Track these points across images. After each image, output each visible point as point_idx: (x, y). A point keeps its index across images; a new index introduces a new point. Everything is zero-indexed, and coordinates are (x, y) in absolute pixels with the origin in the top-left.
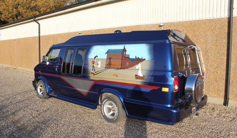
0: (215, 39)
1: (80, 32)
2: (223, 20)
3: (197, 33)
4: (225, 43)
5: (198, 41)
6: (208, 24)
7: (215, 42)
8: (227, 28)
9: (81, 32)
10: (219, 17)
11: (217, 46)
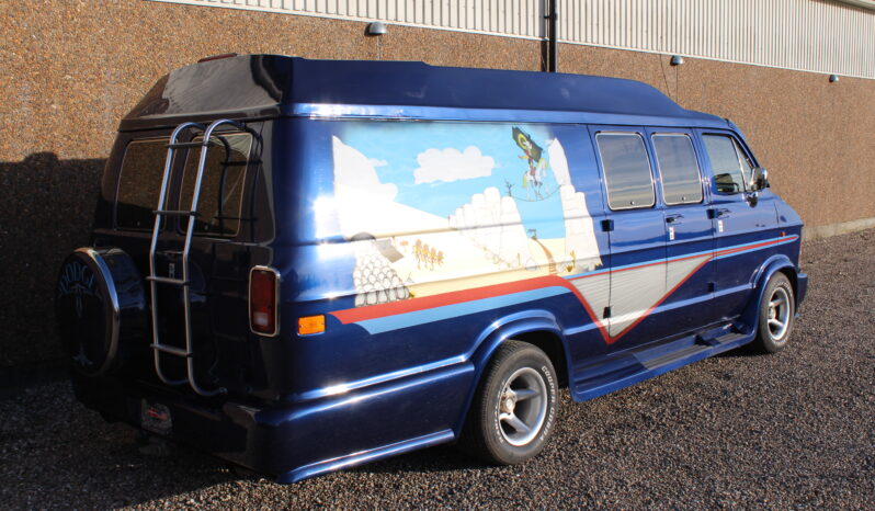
10: (523, 34)
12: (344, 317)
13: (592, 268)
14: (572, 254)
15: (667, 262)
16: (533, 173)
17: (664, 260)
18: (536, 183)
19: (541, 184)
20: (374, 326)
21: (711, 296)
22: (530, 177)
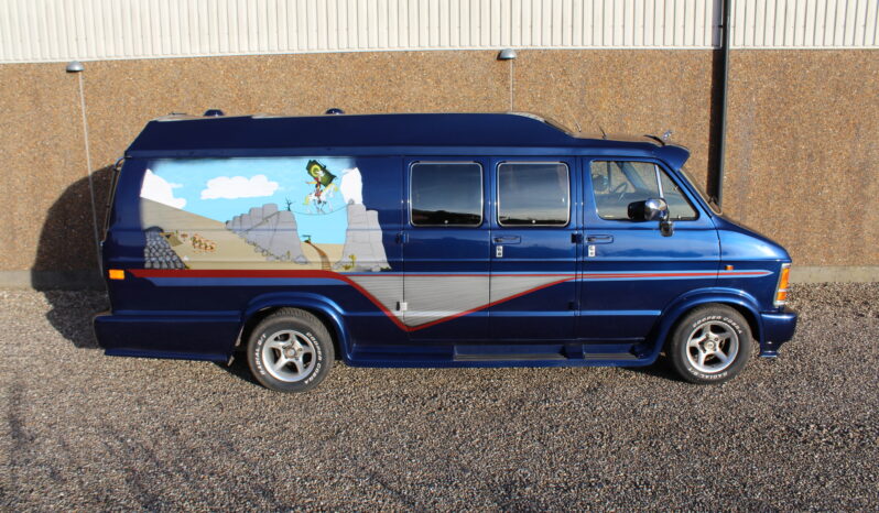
0: (681, 106)
1: (74, 63)
2: (701, 55)
3: (629, 89)
4: (705, 117)
5: (631, 113)
6: (661, 62)
7: (681, 115)
8: (710, 79)
9: (82, 63)
10: (689, 46)
11: (685, 126)
12: (136, 273)
13: (378, 269)
14: (352, 257)
15: (490, 276)
16: (318, 194)
17: (488, 273)
18: (320, 202)
19: (325, 203)
20: (159, 281)
21: (571, 313)
22: (313, 197)
